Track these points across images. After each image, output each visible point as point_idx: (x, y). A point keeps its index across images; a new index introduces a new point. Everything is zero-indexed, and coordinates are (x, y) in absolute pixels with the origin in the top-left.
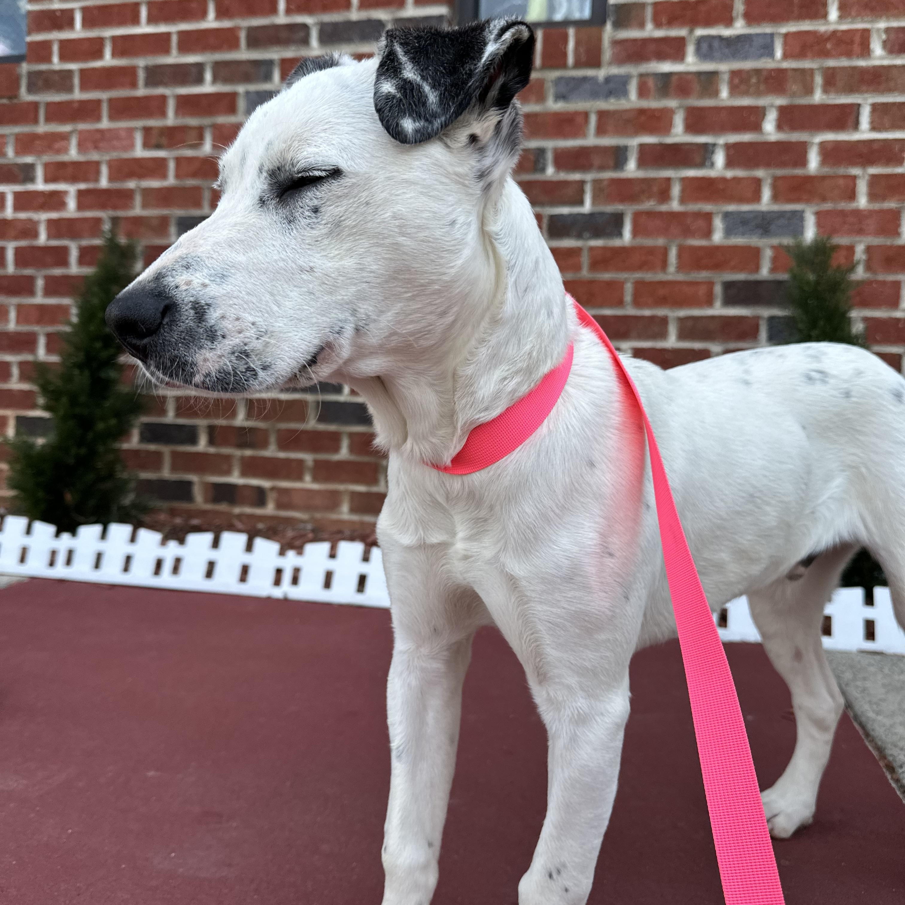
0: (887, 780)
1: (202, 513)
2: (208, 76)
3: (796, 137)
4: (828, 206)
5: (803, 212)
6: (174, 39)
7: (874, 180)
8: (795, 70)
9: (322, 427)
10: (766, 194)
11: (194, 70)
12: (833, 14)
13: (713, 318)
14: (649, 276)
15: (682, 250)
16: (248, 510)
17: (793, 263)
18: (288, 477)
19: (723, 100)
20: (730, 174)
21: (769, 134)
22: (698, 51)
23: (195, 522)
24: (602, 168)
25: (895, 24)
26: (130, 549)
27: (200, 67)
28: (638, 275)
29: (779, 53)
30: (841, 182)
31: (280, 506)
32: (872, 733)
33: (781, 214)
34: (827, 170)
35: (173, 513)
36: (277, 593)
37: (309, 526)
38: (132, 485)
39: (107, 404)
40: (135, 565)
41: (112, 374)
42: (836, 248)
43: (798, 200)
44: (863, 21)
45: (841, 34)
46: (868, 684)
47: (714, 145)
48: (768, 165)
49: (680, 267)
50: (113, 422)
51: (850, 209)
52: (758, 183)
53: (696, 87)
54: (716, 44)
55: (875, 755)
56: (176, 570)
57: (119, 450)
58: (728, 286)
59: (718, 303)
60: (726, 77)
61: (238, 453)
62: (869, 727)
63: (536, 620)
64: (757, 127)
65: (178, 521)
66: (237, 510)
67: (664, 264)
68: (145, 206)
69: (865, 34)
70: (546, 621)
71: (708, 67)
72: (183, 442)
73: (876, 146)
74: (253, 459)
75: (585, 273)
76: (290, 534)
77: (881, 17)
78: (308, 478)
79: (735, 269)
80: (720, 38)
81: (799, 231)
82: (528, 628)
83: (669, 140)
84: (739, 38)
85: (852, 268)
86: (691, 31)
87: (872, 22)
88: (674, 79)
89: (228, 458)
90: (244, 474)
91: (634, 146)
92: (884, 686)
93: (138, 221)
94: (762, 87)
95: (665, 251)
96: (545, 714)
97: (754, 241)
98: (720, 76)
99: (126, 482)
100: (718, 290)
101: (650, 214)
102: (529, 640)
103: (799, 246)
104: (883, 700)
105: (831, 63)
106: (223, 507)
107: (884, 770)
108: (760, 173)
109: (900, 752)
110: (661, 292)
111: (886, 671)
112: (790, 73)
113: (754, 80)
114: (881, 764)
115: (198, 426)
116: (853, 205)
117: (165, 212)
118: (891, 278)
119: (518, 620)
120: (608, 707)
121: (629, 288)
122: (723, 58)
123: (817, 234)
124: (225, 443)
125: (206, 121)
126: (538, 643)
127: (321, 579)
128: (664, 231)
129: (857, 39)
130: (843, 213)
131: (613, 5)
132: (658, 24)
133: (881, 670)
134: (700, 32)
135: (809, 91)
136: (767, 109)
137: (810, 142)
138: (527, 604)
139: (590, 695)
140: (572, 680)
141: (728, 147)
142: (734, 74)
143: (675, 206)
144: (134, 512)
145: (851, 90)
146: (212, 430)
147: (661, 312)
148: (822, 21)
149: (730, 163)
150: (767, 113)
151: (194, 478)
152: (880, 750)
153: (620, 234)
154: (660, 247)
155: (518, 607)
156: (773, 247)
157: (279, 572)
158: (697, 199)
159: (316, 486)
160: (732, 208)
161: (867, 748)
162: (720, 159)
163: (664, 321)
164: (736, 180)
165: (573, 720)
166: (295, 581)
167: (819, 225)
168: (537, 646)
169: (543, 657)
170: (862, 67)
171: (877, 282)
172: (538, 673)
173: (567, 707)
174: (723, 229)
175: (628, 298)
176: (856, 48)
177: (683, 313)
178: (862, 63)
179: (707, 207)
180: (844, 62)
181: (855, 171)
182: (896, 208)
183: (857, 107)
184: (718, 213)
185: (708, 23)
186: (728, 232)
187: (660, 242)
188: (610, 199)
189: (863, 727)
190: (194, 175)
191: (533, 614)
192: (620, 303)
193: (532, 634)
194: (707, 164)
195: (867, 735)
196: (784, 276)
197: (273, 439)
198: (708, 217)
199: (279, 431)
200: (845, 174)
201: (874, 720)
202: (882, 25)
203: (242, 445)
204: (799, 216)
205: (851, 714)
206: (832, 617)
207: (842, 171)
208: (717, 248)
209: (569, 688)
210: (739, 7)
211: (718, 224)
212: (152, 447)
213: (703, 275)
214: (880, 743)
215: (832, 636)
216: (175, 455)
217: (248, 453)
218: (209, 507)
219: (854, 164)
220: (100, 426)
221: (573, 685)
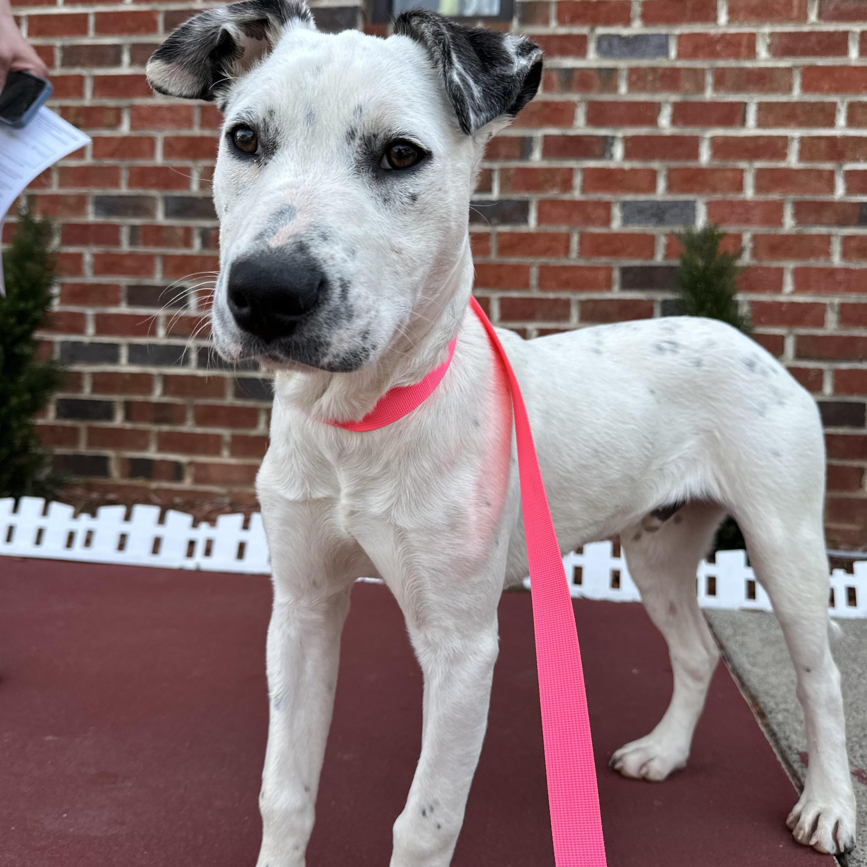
0: (757, 724)
1: (120, 488)
2: (126, 58)
3: (689, 131)
4: (718, 197)
5: (694, 202)
6: (92, 21)
7: (760, 174)
8: (688, 70)
9: (239, 403)
10: (661, 184)
11: (111, 52)
12: (723, 18)
13: (611, 301)
14: (553, 261)
15: (583, 237)
16: (166, 485)
17: (684, 250)
18: (205, 452)
19: (621, 95)
20: (627, 165)
21: (664, 128)
22: (599, 48)
23: (111, 496)
24: (509, 157)
25: (779, 29)
26: (42, 522)
27: (117, 49)
28: (543, 260)
29: (673, 53)
30: (730, 174)
31: (197, 480)
32: (747, 683)
33: (675, 204)
34: (717, 163)
35: (90, 488)
36: (190, 564)
37: (227, 500)
38: (49, 460)
39: (22, 379)
40: (47, 538)
41: (27, 350)
42: (723, 235)
43: (690, 191)
44: (749, 25)
45: (729, 37)
46: (747, 639)
47: (613, 138)
48: (663, 157)
49: (581, 253)
50: (27, 397)
51: (738, 200)
52: (653, 174)
53: (597, 82)
54: (615, 42)
55: (748, 703)
56: (88, 542)
57: (33, 426)
58: (625, 271)
59: (616, 287)
60: (624, 74)
61: (155, 428)
62: (745, 677)
63: (420, 567)
64: (653, 121)
65: (95, 496)
66: (154, 485)
67: (567, 250)
68: (61, 185)
69: (752, 38)
70: (429, 568)
71: (608, 63)
72: (99, 418)
73: (761, 142)
74: (170, 434)
75: (494, 257)
76: (207, 508)
77: (766, 22)
78: (226, 453)
79: (631, 255)
80: (619, 37)
81: (691, 219)
82: (412, 575)
83: (571, 132)
84: (637, 38)
85: (739, 254)
86: (593, 30)
87: (758, 26)
88: (577, 75)
89: (145, 434)
90: (161, 449)
91: (538, 137)
92: (761, 640)
93: (55, 199)
94: (658, 84)
95: (568, 238)
96: (422, 656)
97: (650, 229)
98: (619, 72)
99: (41, 458)
100: (616, 275)
101: (553, 202)
102: (412, 587)
103: (689, 234)
104: (758, 653)
105: (721, 63)
106: (139, 482)
107: (755, 716)
108: (655, 165)
109: (770, 699)
110: (565, 276)
111: (764, 626)
112: (683, 72)
113: (650, 78)
114: (754, 711)
115: (113, 402)
116: (740, 197)
117: (82, 191)
118: (775, 264)
119: (402, 567)
120: (481, 646)
121: (534, 272)
122: (622, 56)
123: (707, 222)
124: (142, 418)
125: (123, 102)
126: (420, 589)
127: (234, 550)
128: (567, 219)
129: (744, 42)
130: (731, 204)
131: (519, 3)
132: (561, 22)
133: (760, 626)
134: (601, 30)
135: (701, 88)
136: (662, 104)
137: (701, 137)
138: (413, 553)
139: (464, 636)
140: (449, 623)
141: (627, 140)
142: (633, 71)
143: (577, 195)
144: (49, 487)
145: (738, 88)
146: (128, 407)
147: (564, 295)
148: (712, 25)
149: (628, 155)
150: (662, 109)
151: (110, 453)
152: (754, 698)
153: (526, 221)
154: (562, 234)
155: (404, 555)
156: (667, 235)
157: (192, 544)
158: (596, 189)
159: (233, 461)
160: (629, 197)
161: (741, 696)
162: (618, 151)
163: (567, 304)
164: (633, 171)
165: (449, 659)
166: (208, 552)
167: (710, 214)
168: (420, 591)
169: (424, 601)
170: (748, 68)
171: (762, 268)
172: (417, 617)
173: (443, 647)
174: (621, 217)
175: (534, 281)
176: (744, 50)
177: (584, 296)
178: (748, 64)
179: (606, 197)
180: (732, 63)
181: (743, 165)
182: (779, 200)
183: (745, 105)
184: (616, 202)
185: (608, 22)
186: (626, 220)
187: (563, 229)
188: (517, 187)
189: (740, 678)
190: (111, 155)
191: (418, 562)
192: (526, 286)
193: (415, 580)
194: (606, 155)
195: (743, 684)
196: (676, 262)
197: (190, 415)
198: (607, 206)
199: (196, 407)
200: (733, 167)
201: (749, 671)
202: (767, 29)
203: (158, 421)
204: (690, 206)
205: (729, 667)
206: (716, 577)
207: (731, 164)
208: (616, 236)
209: (446, 630)
210: (637, 9)
211: (617, 212)
212: (68, 423)
213: (602, 261)
214: (753, 692)
215: (716, 596)
216: (91, 430)
217: (165, 428)
218: (125, 482)
219: (741, 157)
220: (14, 401)
221: (451, 627)
